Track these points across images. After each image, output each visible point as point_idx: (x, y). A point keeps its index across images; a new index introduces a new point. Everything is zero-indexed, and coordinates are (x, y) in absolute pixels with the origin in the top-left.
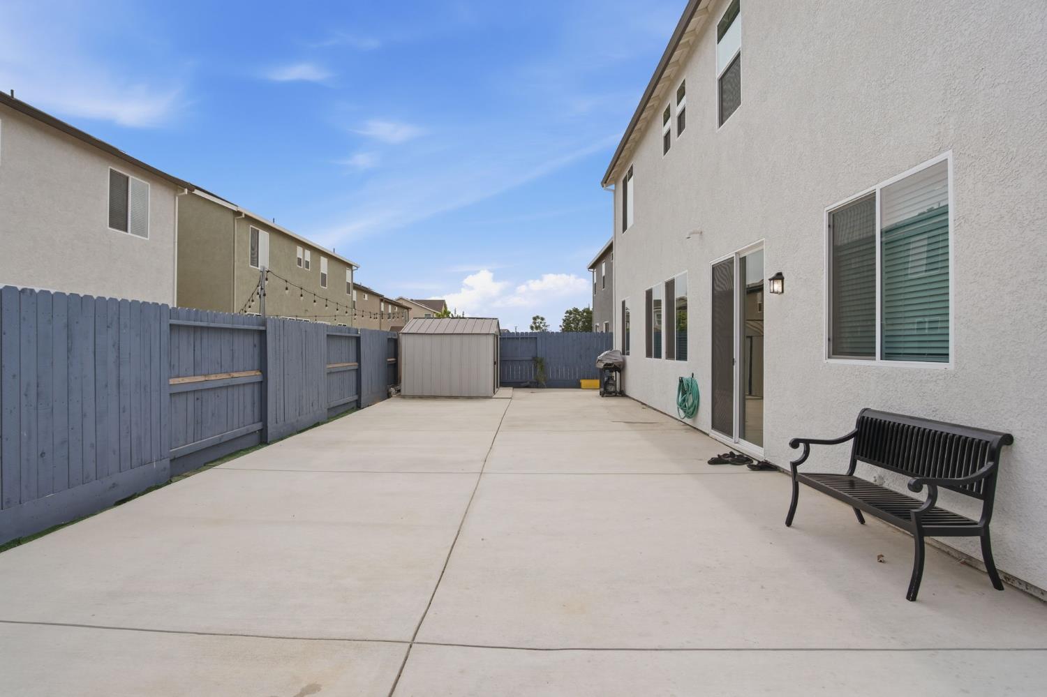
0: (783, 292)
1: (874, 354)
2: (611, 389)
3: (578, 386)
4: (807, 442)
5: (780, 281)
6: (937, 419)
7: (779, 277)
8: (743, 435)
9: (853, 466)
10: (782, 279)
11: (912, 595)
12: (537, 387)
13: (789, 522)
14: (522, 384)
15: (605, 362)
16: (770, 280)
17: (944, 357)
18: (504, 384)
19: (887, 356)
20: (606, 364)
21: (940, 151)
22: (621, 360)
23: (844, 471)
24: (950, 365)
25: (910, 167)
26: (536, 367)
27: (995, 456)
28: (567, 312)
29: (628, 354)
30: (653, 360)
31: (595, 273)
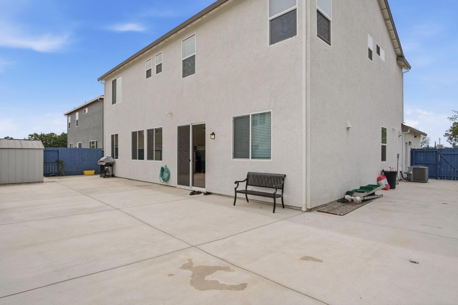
0: (214, 139)
1: (249, 158)
2: (107, 174)
3: (82, 174)
4: (238, 182)
5: (214, 135)
6: (268, 173)
7: (213, 134)
8: (193, 185)
9: (246, 187)
10: (214, 134)
11: (274, 212)
12: (59, 176)
13: (234, 205)
14: (50, 175)
15: (106, 162)
16: (211, 134)
17: (270, 158)
18: (46, 175)
19: (252, 158)
20: (107, 163)
21: (269, 109)
22: (114, 161)
23: (244, 189)
24: (271, 160)
25: (261, 111)
26: (58, 166)
27: (283, 180)
28: (30, 135)
29: (117, 158)
30: (138, 161)
31: (69, 118)
